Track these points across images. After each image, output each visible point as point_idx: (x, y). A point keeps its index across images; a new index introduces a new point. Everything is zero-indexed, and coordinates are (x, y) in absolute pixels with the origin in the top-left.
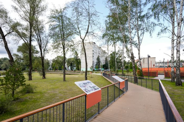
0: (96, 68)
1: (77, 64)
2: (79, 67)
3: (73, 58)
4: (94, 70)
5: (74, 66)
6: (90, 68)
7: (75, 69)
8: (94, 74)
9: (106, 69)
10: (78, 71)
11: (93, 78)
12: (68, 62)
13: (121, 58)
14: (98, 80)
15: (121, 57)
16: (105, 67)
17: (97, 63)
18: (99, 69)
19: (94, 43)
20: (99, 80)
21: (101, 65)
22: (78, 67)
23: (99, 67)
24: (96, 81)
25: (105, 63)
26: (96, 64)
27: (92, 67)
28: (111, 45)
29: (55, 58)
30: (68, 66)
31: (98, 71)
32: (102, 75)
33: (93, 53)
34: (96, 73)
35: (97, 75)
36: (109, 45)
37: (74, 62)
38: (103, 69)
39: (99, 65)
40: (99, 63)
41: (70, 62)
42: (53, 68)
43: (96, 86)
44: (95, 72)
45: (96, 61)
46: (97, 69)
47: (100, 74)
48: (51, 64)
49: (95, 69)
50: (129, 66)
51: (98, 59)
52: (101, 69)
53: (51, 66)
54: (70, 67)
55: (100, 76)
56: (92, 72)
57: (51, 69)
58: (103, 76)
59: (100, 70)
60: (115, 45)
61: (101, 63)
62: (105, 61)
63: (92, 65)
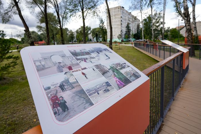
0: (125, 38)
1: (103, 35)
2: (106, 38)
3: (98, 28)
4: (122, 41)
5: (100, 37)
6: (118, 37)
7: (101, 40)
8: (123, 45)
9: (137, 39)
10: (105, 43)
11: (121, 49)
12: (93, 32)
13: (157, 24)
14: (127, 52)
15: (158, 22)
16: (137, 36)
17: (126, 32)
18: (129, 39)
19: (123, 7)
20: (129, 52)
21: (131, 34)
22: (104, 37)
23: (129, 37)
24: (125, 53)
25: (136, 33)
26: (126, 34)
27: (121, 35)
28: (146, 4)
29: (78, 29)
30: (93, 37)
31: (127, 41)
32: (134, 46)
33: (121, 20)
34: (125, 44)
35: (126, 46)
36: (144, 5)
37: (99, 32)
38: (133, 39)
39: (129, 34)
40: (129, 32)
41: (95, 33)
42: (77, 39)
43: (128, 63)
44: (123, 43)
45: (125, 30)
46: (126, 40)
47: (130, 45)
48: (76, 36)
49: (124, 40)
50: (168, 35)
51: (128, 27)
52: (131, 39)
53: (76, 38)
54: (95, 38)
55: (130, 47)
56: (120, 43)
57: (76, 41)
58: (135, 48)
59: (129, 41)
60: (152, 4)
61: (131, 32)
62: (137, 29)
63: (120, 34)
